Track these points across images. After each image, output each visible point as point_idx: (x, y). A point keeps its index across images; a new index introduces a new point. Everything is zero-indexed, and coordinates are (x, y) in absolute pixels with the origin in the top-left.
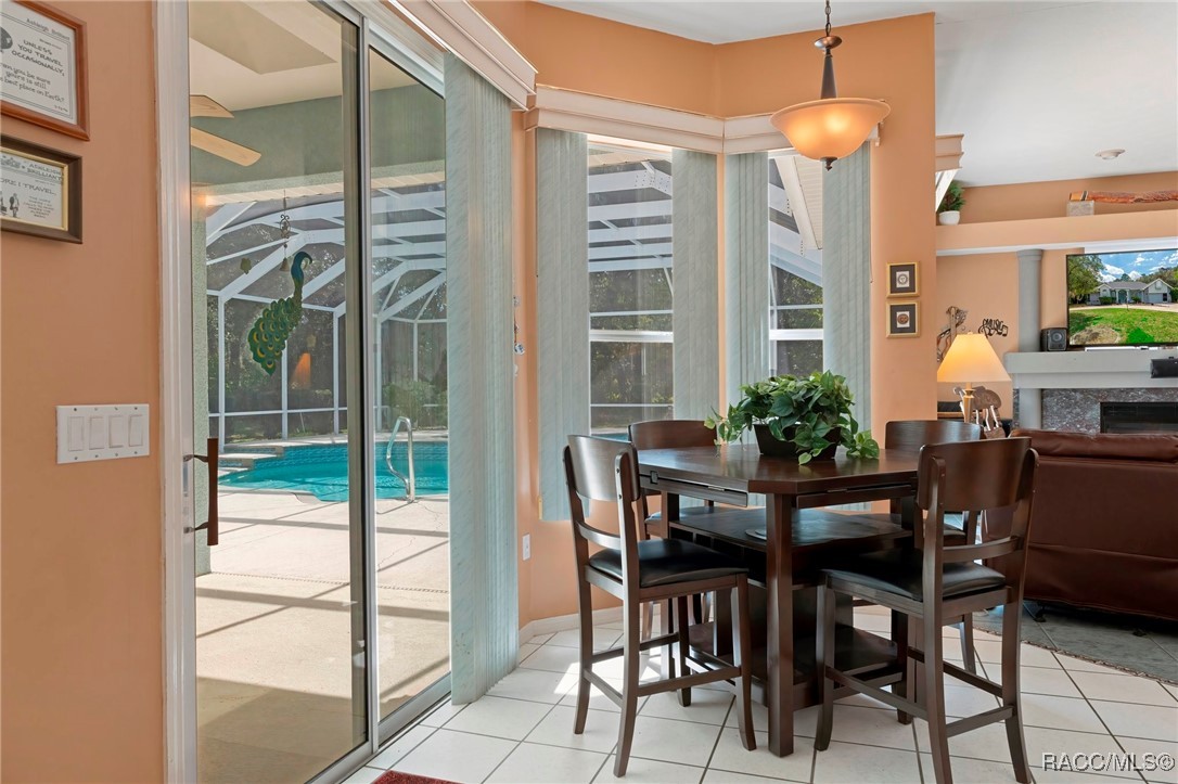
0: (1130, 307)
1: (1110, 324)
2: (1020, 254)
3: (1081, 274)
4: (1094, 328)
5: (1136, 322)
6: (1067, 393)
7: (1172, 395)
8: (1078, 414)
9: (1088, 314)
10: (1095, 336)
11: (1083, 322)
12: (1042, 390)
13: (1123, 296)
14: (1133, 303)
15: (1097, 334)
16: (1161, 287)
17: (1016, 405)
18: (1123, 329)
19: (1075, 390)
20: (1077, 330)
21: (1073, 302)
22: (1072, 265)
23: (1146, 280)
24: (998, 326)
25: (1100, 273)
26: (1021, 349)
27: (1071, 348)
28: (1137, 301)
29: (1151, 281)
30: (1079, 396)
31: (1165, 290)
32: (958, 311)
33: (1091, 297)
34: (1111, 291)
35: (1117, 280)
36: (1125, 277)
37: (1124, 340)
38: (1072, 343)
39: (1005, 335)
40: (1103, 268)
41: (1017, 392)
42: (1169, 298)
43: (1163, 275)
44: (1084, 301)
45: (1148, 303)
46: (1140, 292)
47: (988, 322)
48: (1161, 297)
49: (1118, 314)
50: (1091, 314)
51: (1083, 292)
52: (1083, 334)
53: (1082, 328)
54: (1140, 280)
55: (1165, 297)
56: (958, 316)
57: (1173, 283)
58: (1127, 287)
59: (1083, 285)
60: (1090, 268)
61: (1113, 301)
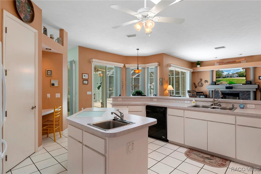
0: (229, 78)
1: (225, 81)
2: (209, 71)
3: (219, 74)
4: (221, 82)
5: (231, 80)
8: (218, 94)
9: (220, 80)
11: (219, 81)
12: (212, 91)
13: (228, 77)
17: (209, 93)
20: (217, 82)
21: (217, 78)
22: (217, 72)
23: (233, 74)
25: (223, 73)
26: (210, 85)
27: (217, 85)
28: (231, 77)
32: (201, 79)
33: (221, 77)
35: (227, 74)
36: (229, 74)
37: (228, 83)
39: (208, 82)
40: (224, 73)
41: (209, 91)
43: (237, 73)
44: (219, 78)
46: (232, 76)
47: (206, 81)
49: (227, 79)
51: (219, 76)
53: (219, 82)
55: (237, 76)
56: (201, 80)
57: (239, 74)
58: (229, 75)
59: (219, 75)
60: (221, 73)
61: (226, 77)
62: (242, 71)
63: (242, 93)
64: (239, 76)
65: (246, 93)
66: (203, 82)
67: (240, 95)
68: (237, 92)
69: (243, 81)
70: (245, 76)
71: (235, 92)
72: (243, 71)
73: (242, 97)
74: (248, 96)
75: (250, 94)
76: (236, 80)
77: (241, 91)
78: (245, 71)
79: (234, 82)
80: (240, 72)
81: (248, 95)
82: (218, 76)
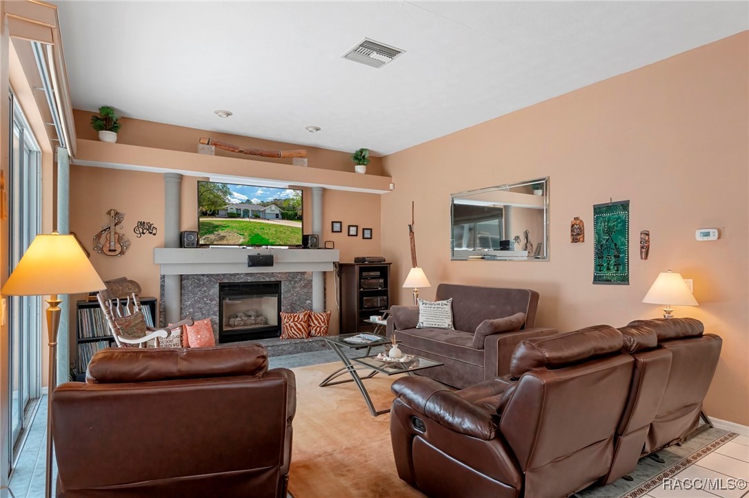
0: (251, 220)
1: (235, 230)
2: (166, 176)
3: (212, 196)
4: (222, 233)
5: (256, 230)
6: (198, 277)
7: (259, 277)
8: (205, 291)
9: (216, 223)
10: (223, 238)
11: (213, 228)
12: (182, 275)
13: (246, 213)
14: (254, 218)
15: (224, 237)
16: (275, 210)
17: (162, 287)
18: (246, 234)
19: (203, 275)
20: (206, 233)
21: (203, 214)
22: (203, 189)
23: (264, 204)
24: (150, 227)
25: (228, 197)
26: (166, 246)
27: (202, 246)
28: (257, 217)
29: (268, 205)
30: (206, 279)
31: (278, 212)
32: (117, 213)
33: (220, 212)
34: (237, 209)
35: (242, 203)
36: (248, 202)
37: (245, 242)
38: (202, 242)
39: (154, 234)
40: (231, 194)
41: (163, 277)
42: (280, 216)
43: (276, 203)
44: (213, 214)
45: (265, 219)
46: (260, 212)
47: (142, 224)
48: (275, 216)
49: (242, 224)
50: (219, 223)
51: (213, 208)
52: (212, 237)
53: (212, 232)
54: (260, 204)
55: (277, 216)
56: (117, 217)
57: (283, 209)
58: (250, 208)
59: (214, 203)
60: (220, 193)
61: (238, 216)
62: (291, 197)
63: (290, 281)
64: (285, 216)
65: (300, 280)
66: (127, 228)
67: (283, 288)
68: (272, 279)
69: (293, 235)
70: (300, 218)
71: (268, 280)
72: (295, 198)
73: (289, 294)
74: (305, 290)
75: (309, 284)
76: (273, 230)
77: (286, 273)
78: (299, 198)
79: (266, 237)
80: (285, 200)
81: (305, 287)
82: (208, 205)
